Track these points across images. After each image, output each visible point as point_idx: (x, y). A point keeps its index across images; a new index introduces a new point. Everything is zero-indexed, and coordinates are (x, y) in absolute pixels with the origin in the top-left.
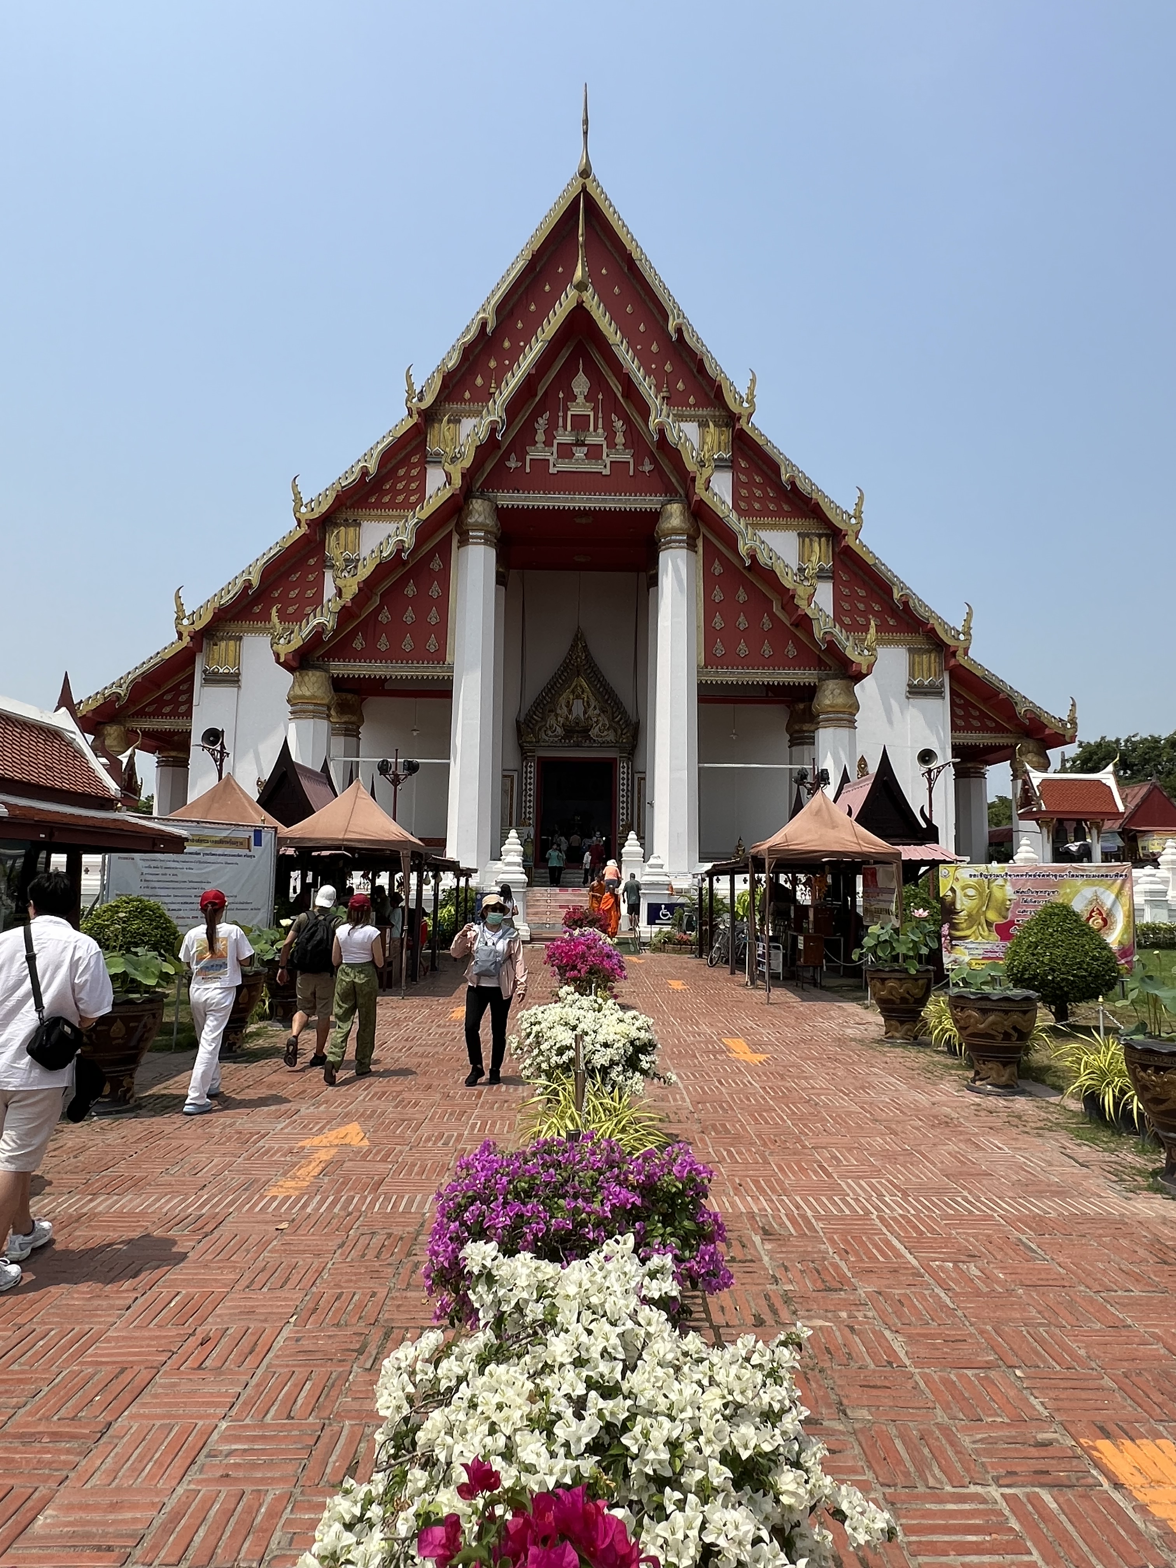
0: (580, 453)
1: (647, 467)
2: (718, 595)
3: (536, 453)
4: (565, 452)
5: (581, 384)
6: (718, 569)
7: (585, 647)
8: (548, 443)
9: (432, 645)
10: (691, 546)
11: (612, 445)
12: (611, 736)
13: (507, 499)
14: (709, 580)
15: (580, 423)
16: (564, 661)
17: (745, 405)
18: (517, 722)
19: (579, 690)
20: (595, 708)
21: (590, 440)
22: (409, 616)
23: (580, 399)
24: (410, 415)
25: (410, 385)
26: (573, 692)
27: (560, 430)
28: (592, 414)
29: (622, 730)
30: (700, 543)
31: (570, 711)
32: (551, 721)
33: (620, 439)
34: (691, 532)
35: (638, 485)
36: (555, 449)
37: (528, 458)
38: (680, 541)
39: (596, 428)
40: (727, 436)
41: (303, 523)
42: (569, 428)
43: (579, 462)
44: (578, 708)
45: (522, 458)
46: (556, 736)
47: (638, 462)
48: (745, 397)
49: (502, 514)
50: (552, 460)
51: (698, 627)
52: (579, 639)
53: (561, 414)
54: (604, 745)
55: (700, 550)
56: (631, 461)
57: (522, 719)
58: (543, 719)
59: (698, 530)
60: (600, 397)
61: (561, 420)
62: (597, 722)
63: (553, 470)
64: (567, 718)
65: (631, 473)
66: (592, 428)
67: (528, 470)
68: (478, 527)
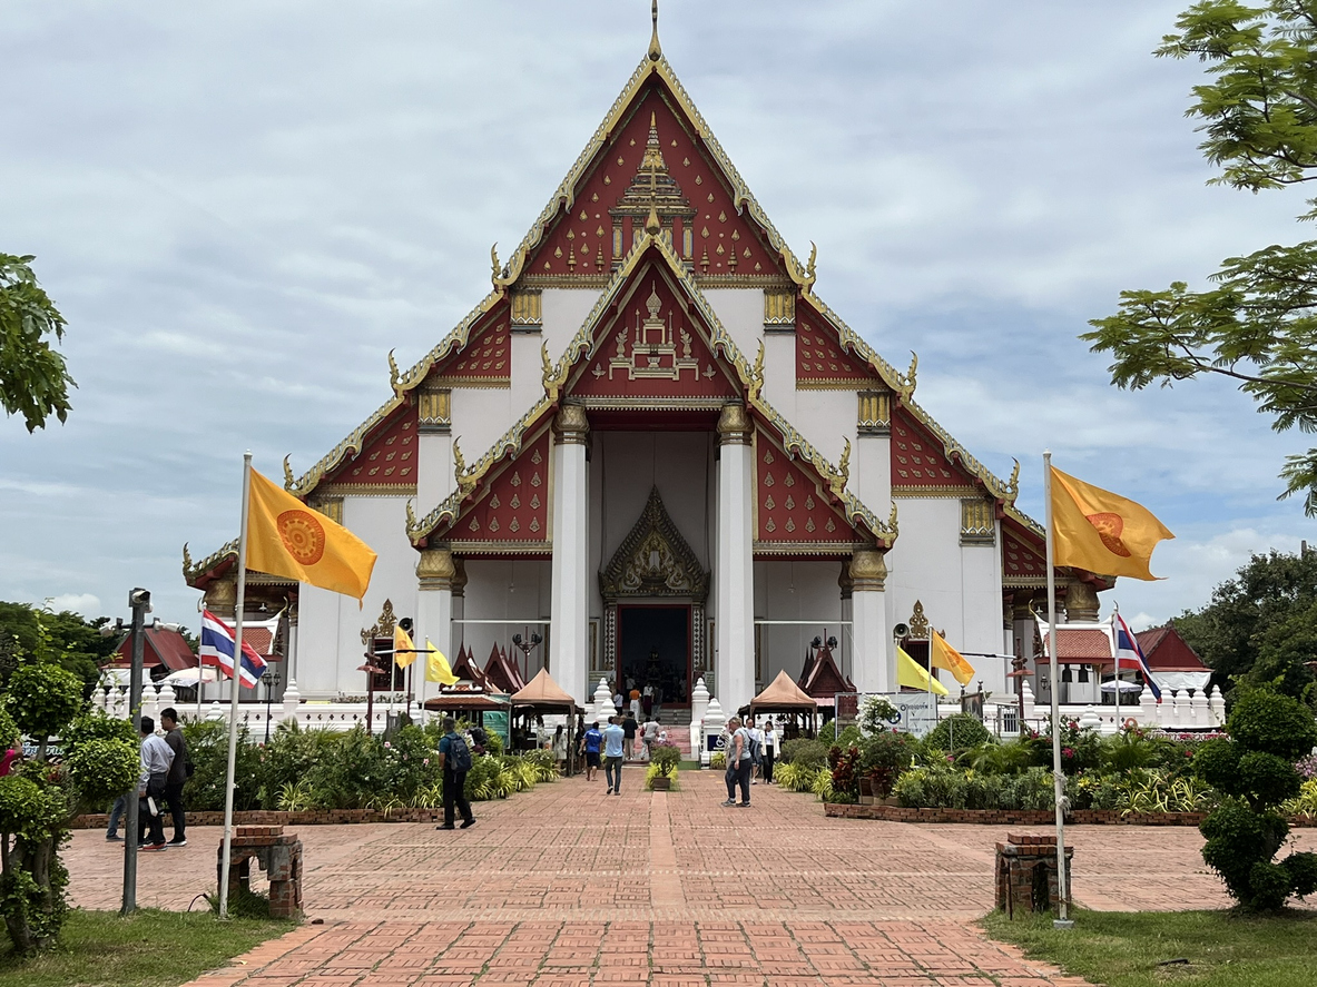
0: (654, 362)
1: (710, 374)
2: (769, 481)
3: (615, 364)
4: (642, 361)
5: (654, 302)
6: (769, 459)
7: (661, 506)
8: (627, 354)
9: (534, 526)
10: (747, 441)
11: (680, 355)
12: (685, 587)
13: (596, 402)
14: (762, 470)
15: (654, 337)
16: (642, 517)
17: (806, 275)
18: (599, 573)
19: (656, 543)
20: (670, 559)
21: (661, 351)
22: (515, 502)
23: (654, 316)
24: (496, 290)
25: (496, 262)
26: (650, 544)
27: (638, 342)
28: (663, 328)
29: (695, 580)
30: (754, 437)
31: (648, 563)
32: (630, 571)
33: (687, 350)
34: (746, 430)
35: (701, 389)
36: (633, 359)
37: (611, 367)
38: (737, 438)
39: (666, 343)
40: (790, 302)
41: (400, 393)
42: (645, 341)
43: (653, 371)
44: (654, 559)
45: (605, 368)
46: (634, 586)
47: (703, 369)
48: (806, 268)
49: (591, 415)
50: (630, 368)
51: (753, 508)
52: (655, 499)
53: (637, 329)
54: (680, 594)
55: (755, 443)
56: (697, 368)
57: (603, 572)
58: (623, 571)
59: (753, 426)
60: (671, 314)
61: (637, 334)
62: (672, 572)
63: (631, 377)
64: (644, 569)
65: (697, 379)
66: (663, 341)
67: (611, 378)
68: (571, 429)
